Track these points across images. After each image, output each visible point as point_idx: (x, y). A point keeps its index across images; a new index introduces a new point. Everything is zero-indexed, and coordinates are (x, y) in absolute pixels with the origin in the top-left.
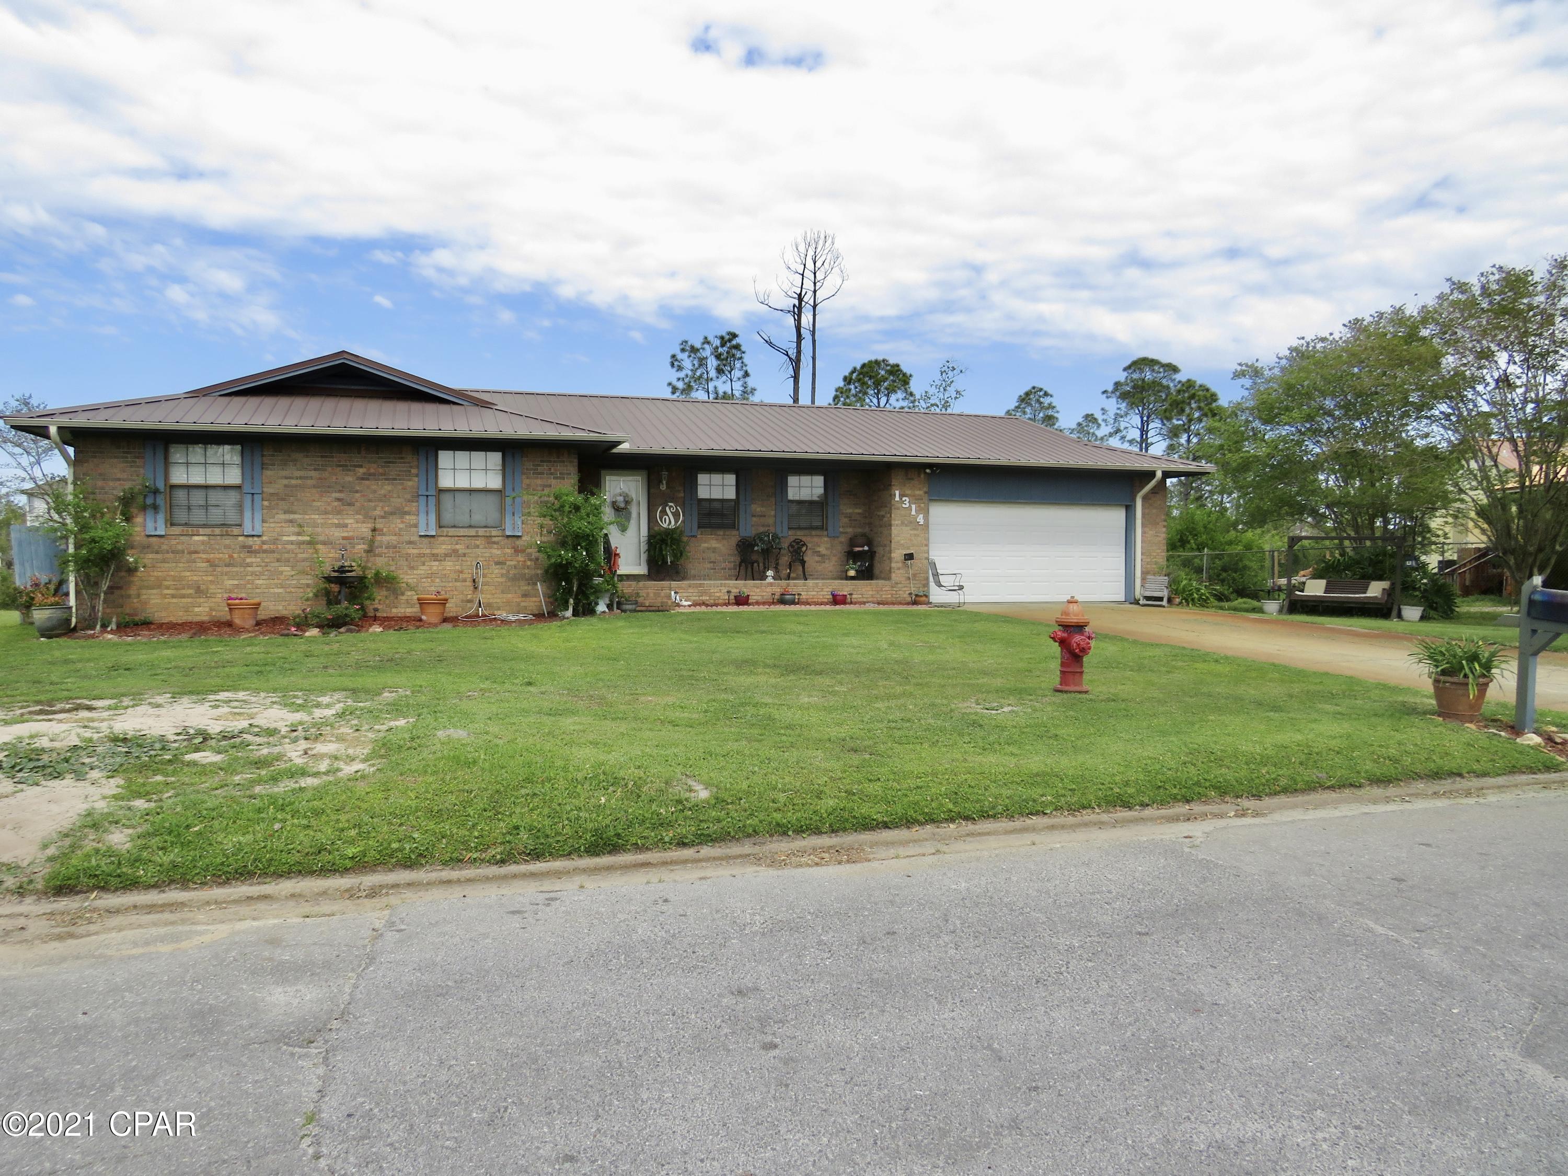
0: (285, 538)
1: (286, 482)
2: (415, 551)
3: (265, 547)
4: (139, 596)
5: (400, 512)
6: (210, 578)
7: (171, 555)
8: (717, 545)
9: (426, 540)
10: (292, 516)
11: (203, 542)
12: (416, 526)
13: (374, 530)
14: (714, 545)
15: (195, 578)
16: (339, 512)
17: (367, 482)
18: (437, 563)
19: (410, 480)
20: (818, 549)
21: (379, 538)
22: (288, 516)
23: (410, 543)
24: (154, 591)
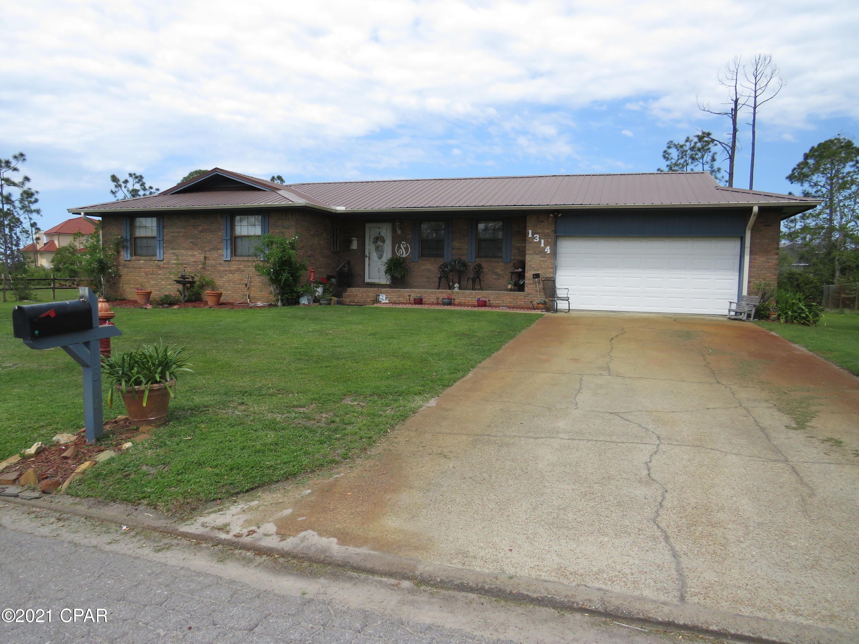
0: (172, 262)
1: (172, 234)
2: (222, 268)
3: (165, 266)
4: (123, 287)
5: (216, 249)
6: (146, 280)
7: (133, 269)
8: (431, 267)
9: (227, 263)
10: (175, 251)
11: (143, 264)
12: (222, 255)
13: (205, 258)
14: (429, 267)
15: (141, 280)
16: (192, 249)
17: (202, 234)
18: (231, 275)
19: (220, 232)
20: (496, 271)
21: (207, 262)
22: (172, 251)
23: (220, 264)
24: (127, 286)
